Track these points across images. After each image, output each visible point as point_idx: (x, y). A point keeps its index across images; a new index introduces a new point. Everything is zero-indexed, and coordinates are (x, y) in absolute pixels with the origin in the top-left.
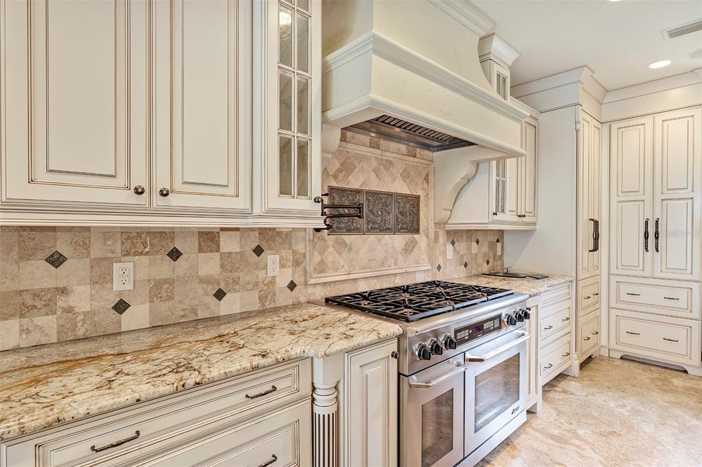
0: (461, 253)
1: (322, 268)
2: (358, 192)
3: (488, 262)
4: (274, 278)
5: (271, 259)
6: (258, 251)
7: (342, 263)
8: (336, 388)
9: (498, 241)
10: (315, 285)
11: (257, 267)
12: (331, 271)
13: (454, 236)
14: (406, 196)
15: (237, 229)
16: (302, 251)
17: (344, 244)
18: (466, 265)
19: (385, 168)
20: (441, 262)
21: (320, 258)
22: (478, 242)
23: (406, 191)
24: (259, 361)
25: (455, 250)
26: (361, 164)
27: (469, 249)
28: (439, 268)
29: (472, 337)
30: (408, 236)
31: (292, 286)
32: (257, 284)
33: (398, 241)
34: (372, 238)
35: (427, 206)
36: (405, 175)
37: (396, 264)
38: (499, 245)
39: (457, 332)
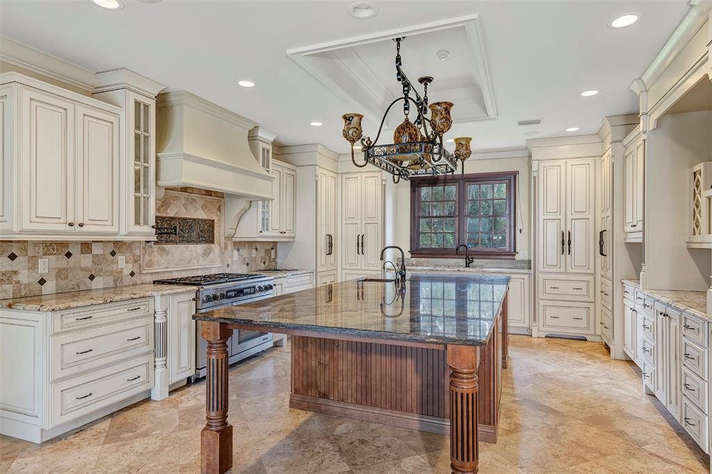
0: (244, 256)
1: (150, 264)
2: (173, 218)
3: (264, 263)
4: (122, 269)
5: (121, 259)
6: (113, 254)
7: (163, 261)
8: (166, 312)
9: (272, 249)
10: (146, 274)
11: (112, 262)
12: (156, 267)
13: (239, 245)
14: (204, 220)
15: (102, 242)
16: (138, 254)
17: (164, 250)
18: (248, 264)
19: (191, 203)
20: (229, 261)
21: (149, 258)
22: (256, 249)
23: (205, 217)
24: (132, 296)
25: (240, 255)
26: (175, 202)
27: (251, 254)
28: (228, 266)
29: (236, 296)
30: (206, 246)
31: (132, 274)
32: (112, 272)
33: (200, 248)
34: (182, 247)
35: (219, 226)
36: (204, 207)
37: (198, 263)
38: (273, 251)
39: (227, 292)
